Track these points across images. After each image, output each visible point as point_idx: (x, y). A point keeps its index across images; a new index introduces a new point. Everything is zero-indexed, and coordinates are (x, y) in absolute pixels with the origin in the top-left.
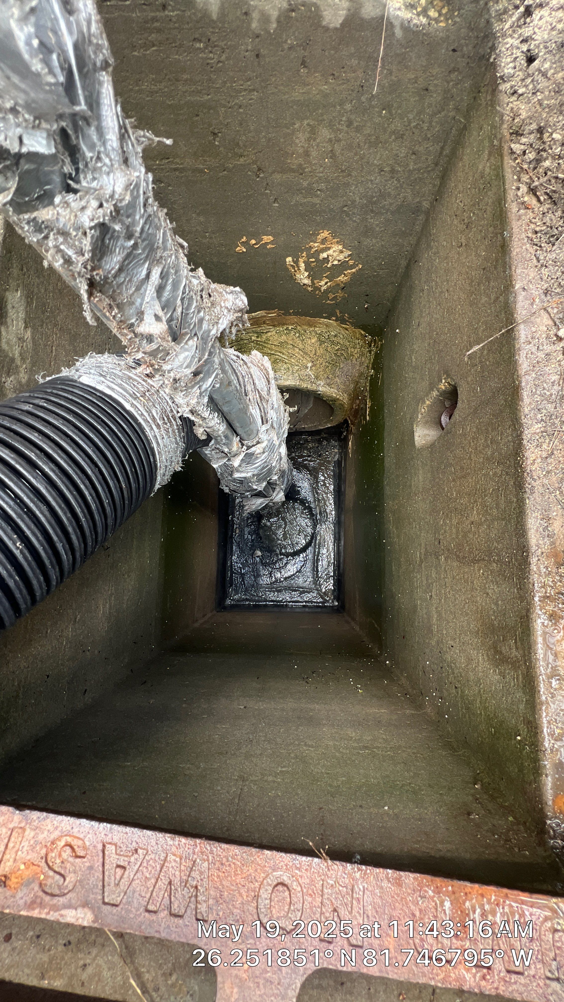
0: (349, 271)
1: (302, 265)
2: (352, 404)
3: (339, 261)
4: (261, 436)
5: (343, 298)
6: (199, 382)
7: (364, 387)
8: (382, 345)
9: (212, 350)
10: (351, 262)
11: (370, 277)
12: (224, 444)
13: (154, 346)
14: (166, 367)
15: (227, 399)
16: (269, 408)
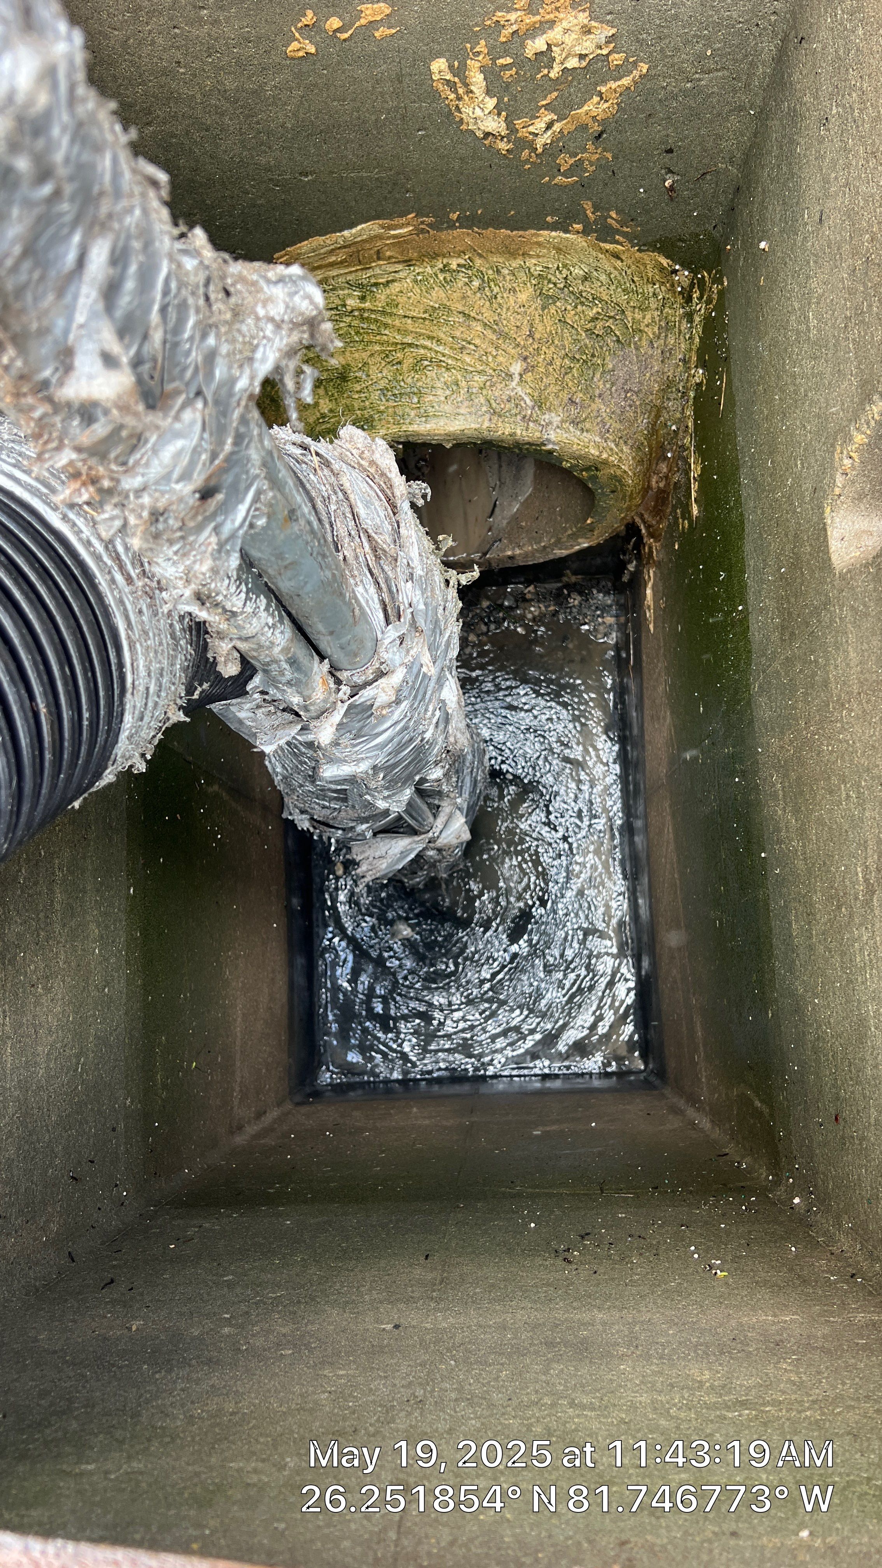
0: (613, 85)
1: (477, 80)
2: (647, 475)
3: (582, 57)
4: (385, 656)
5: (601, 165)
6: (214, 515)
7: (679, 422)
8: (721, 293)
9: (242, 430)
10: (617, 59)
11: (675, 97)
12: (289, 683)
13: (100, 429)
14: (130, 483)
15: (289, 557)
16: (402, 577)
